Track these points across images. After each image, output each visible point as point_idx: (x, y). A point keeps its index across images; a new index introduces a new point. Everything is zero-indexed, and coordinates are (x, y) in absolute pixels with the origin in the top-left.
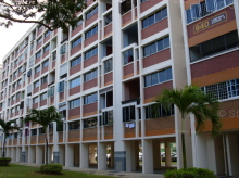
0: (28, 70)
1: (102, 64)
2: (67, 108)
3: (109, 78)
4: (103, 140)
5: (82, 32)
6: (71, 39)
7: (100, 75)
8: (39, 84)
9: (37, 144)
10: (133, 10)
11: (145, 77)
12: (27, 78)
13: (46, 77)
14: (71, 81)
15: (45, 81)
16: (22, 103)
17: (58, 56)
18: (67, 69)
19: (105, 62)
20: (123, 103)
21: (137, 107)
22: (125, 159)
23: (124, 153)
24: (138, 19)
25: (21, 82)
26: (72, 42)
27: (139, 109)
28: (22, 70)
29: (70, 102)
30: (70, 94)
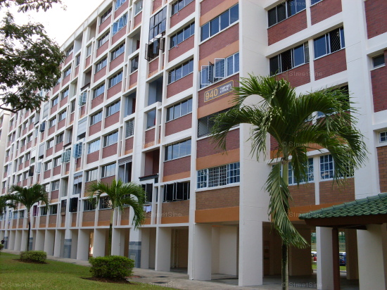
0: (41, 121)
1: (123, 125)
2: (83, 180)
3: (129, 145)
4: (119, 226)
5: (105, 78)
6: (93, 85)
7: (120, 139)
8: (53, 144)
9: (47, 228)
10: (160, 56)
11: (166, 147)
12: (40, 133)
13: (61, 134)
14: (89, 143)
15: (61, 141)
16: (32, 168)
17: (78, 107)
18: (86, 128)
19: (127, 122)
20: (141, 179)
21: (154, 185)
22: (139, 252)
23: (140, 243)
24: (164, 71)
25: (32, 138)
26: (95, 90)
27: (157, 188)
28: (34, 120)
29: (87, 172)
30: (88, 162)
